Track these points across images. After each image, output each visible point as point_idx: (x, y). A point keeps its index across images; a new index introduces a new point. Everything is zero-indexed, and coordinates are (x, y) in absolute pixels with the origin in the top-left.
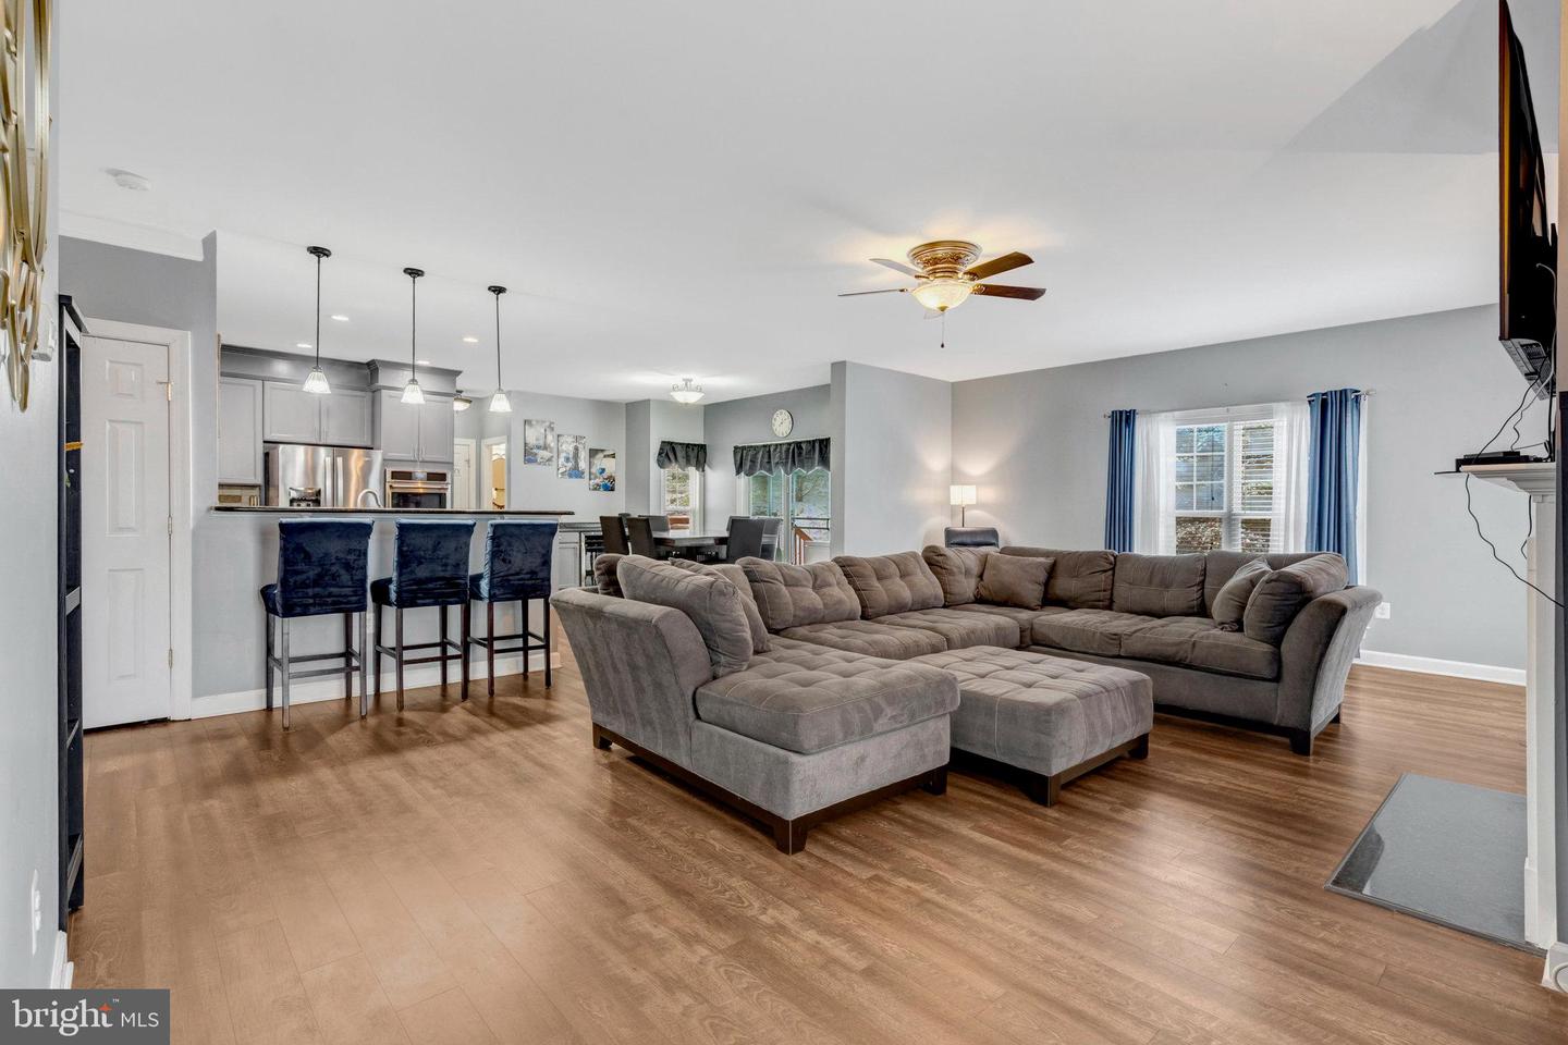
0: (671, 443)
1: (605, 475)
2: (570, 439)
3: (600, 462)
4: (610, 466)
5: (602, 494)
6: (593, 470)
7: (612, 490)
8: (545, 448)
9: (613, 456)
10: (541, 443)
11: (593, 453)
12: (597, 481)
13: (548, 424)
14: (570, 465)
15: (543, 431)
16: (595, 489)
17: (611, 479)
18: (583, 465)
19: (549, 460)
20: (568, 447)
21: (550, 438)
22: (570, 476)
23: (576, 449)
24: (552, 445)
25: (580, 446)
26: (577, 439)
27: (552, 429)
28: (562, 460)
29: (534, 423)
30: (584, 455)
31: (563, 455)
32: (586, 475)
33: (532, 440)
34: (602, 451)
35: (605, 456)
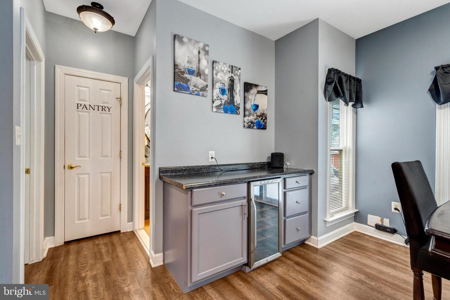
0: (337, 72)
1: (259, 112)
2: (226, 69)
3: (254, 98)
4: (263, 102)
5: (255, 132)
6: (248, 106)
7: (264, 128)
8: (199, 74)
9: (265, 92)
10: (194, 67)
11: (248, 87)
12: (252, 118)
13: (201, 45)
14: (225, 98)
15: (196, 52)
16: (249, 127)
17: (263, 116)
18: (238, 99)
19: (204, 89)
20: (223, 77)
21: (204, 63)
22: (226, 111)
23: (232, 81)
24: (207, 71)
25: (236, 78)
26: (232, 69)
27: (207, 53)
28: (217, 91)
29: (185, 40)
30: (239, 88)
31: (218, 85)
32: (241, 110)
33: (183, 63)
34: (256, 86)
35: (259, 92)
